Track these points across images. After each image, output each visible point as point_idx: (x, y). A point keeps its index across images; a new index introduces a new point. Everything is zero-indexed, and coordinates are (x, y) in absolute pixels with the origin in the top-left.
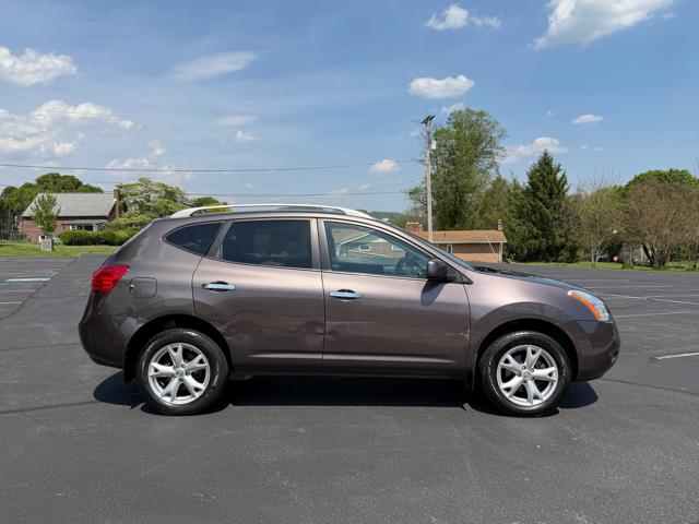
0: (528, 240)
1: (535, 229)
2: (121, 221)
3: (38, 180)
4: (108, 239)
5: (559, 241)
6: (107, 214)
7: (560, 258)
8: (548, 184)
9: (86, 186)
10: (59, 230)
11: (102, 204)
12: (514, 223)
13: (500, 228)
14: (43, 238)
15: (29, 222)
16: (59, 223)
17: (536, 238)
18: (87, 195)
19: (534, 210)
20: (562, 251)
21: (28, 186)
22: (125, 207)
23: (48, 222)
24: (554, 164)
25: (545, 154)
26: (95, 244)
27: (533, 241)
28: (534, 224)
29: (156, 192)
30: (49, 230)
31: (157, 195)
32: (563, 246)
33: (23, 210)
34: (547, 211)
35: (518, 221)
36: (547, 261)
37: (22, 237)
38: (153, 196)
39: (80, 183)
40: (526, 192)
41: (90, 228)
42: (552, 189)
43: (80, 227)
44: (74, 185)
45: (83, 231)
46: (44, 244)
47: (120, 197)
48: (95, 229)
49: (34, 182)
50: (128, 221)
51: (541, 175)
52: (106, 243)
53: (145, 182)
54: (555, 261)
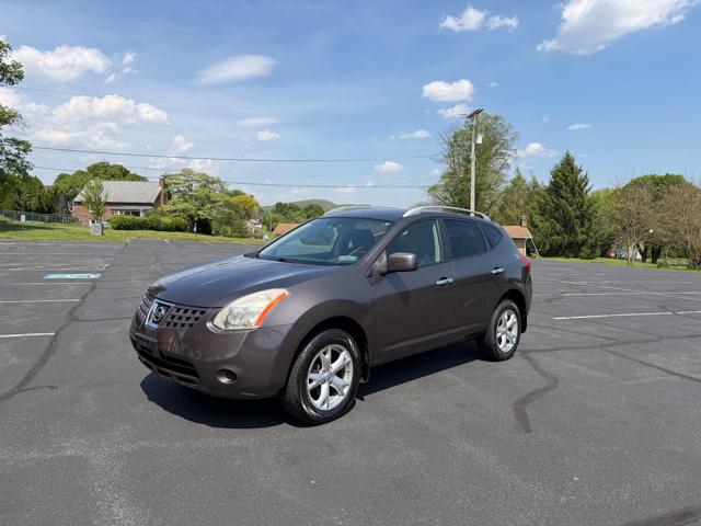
0: (551, 235)
1: (558, 226)
2: (166, 207)
3: (89, 168)
4: (155, 225)
5: (581, 237)
6: (153, 201)
7: (582, 254)
8: (571, 183)
9: (134, 175)
10: (108, 215)
11: (148, 192)
12: (537, 219)
13: (524, 223)
14: (93, 222)
15: (80, 207)
16: (108, 208)
17: (558, 235)
18: (135, 183)
19: (558, 206)
20: (583, 248)
21: (80, 173)
22: (169, 196)
23: (98, 207)
24: (577, 164)
25: (568, 155)
26: (142, 229)
27: (556, 237)
28: (557, 220)
29: (198, 181)
30: (98, 214)
31: (199, 185)
32: (584, 243)
33: (75, 195)
34: (570, 209)
35: (540, 218)
36: (567, 257)
37: (74, 221)
38: (195, 186)
39: (128, 172)
40: (549, 190)
41: (137, 213)
42: (573, 189)
43: (127, 213)
44: (123, 174)
45: (131, 217)
46: (94, 228)
47: (165, 186)
48: (142, 215)
49: (85, 170)
50: (173, 208)
51: (563, 175)
52: (152, 228)
53: (187, 173)
54: (575, 257)
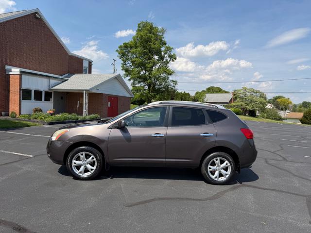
2: (233, 104)
6: (228, 102)
21: (204, 91)
22: (236, 99)
38: (248, 94)
39: (221, 90)
44: (219, 91)
47: (234, 95)
49: (205, 90)
50: (236, 104)
53: (245, 89)
